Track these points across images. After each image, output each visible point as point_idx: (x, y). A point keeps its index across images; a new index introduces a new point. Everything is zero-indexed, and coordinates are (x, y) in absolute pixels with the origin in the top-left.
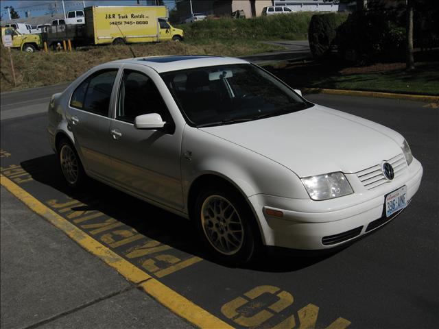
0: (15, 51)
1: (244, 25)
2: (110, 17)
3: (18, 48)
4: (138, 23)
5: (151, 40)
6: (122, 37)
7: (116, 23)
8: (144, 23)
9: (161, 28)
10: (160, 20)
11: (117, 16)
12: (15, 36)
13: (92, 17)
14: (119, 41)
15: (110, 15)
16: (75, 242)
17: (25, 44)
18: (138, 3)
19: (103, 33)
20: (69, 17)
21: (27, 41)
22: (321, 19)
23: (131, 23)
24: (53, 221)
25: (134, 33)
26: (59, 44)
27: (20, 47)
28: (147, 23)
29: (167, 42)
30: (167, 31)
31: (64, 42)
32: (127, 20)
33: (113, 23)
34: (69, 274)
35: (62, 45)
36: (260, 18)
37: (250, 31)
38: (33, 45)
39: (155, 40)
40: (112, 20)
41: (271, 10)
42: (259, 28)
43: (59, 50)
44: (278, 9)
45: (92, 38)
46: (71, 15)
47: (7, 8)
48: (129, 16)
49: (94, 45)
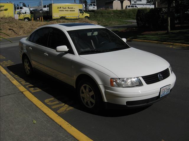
0: (20, 21)
1: (117, 13)
2: (59, 8)
3: (22, 20)
4: (70, 11)
5: (76, 18)
6: (64, 16)
7: (61, 11)
8: (73, 11)
9: (80, 13)
10: (80, 10)
11: (62, 8)
12: (20, 15)
13: (52, 8)
14: (63, 18)
15: (59, 7)
16: (11, 81)
17: (25, 18)
18: (75, 2)
19: (56, 14)
20: (44, 7)
21: (25, 17)
22: (141, 11)
23: (68, 11)
24: (7, 76)
25: (69, 15)
26: (38, 18)
27: (22, 19)
28: (74, 11)
29: (82, 19)
30: (82, 15)
31: (40, 18)
32: (66, 9)
33: (60, 11)
34: (4, 88)
35: (39, 19)
36: (124, 10)
37: (119, 15)
38: (28, 18)
39: (77, 18)
40: (60, 9)
41: (129, 6)
42: (123, 14)
43: (38, 21)
44: (132, 7)
45: (52, 16)
46: (45, 7)
47: (20, 3)
48: (67, 8)
49: (52, 19)
